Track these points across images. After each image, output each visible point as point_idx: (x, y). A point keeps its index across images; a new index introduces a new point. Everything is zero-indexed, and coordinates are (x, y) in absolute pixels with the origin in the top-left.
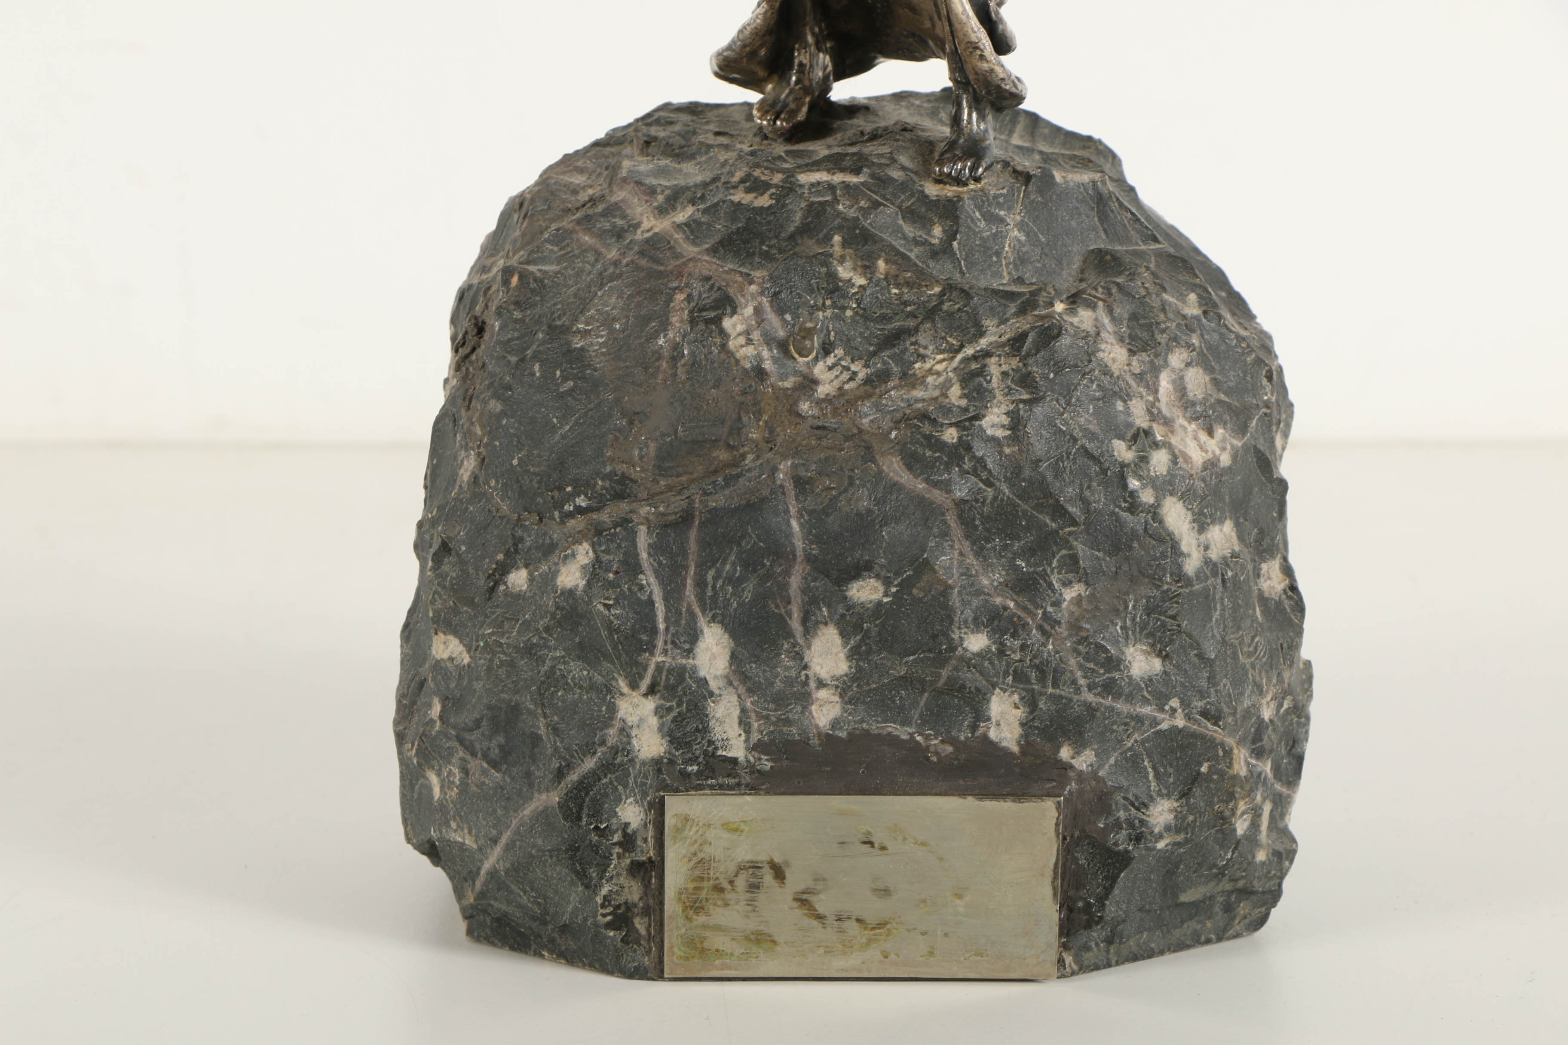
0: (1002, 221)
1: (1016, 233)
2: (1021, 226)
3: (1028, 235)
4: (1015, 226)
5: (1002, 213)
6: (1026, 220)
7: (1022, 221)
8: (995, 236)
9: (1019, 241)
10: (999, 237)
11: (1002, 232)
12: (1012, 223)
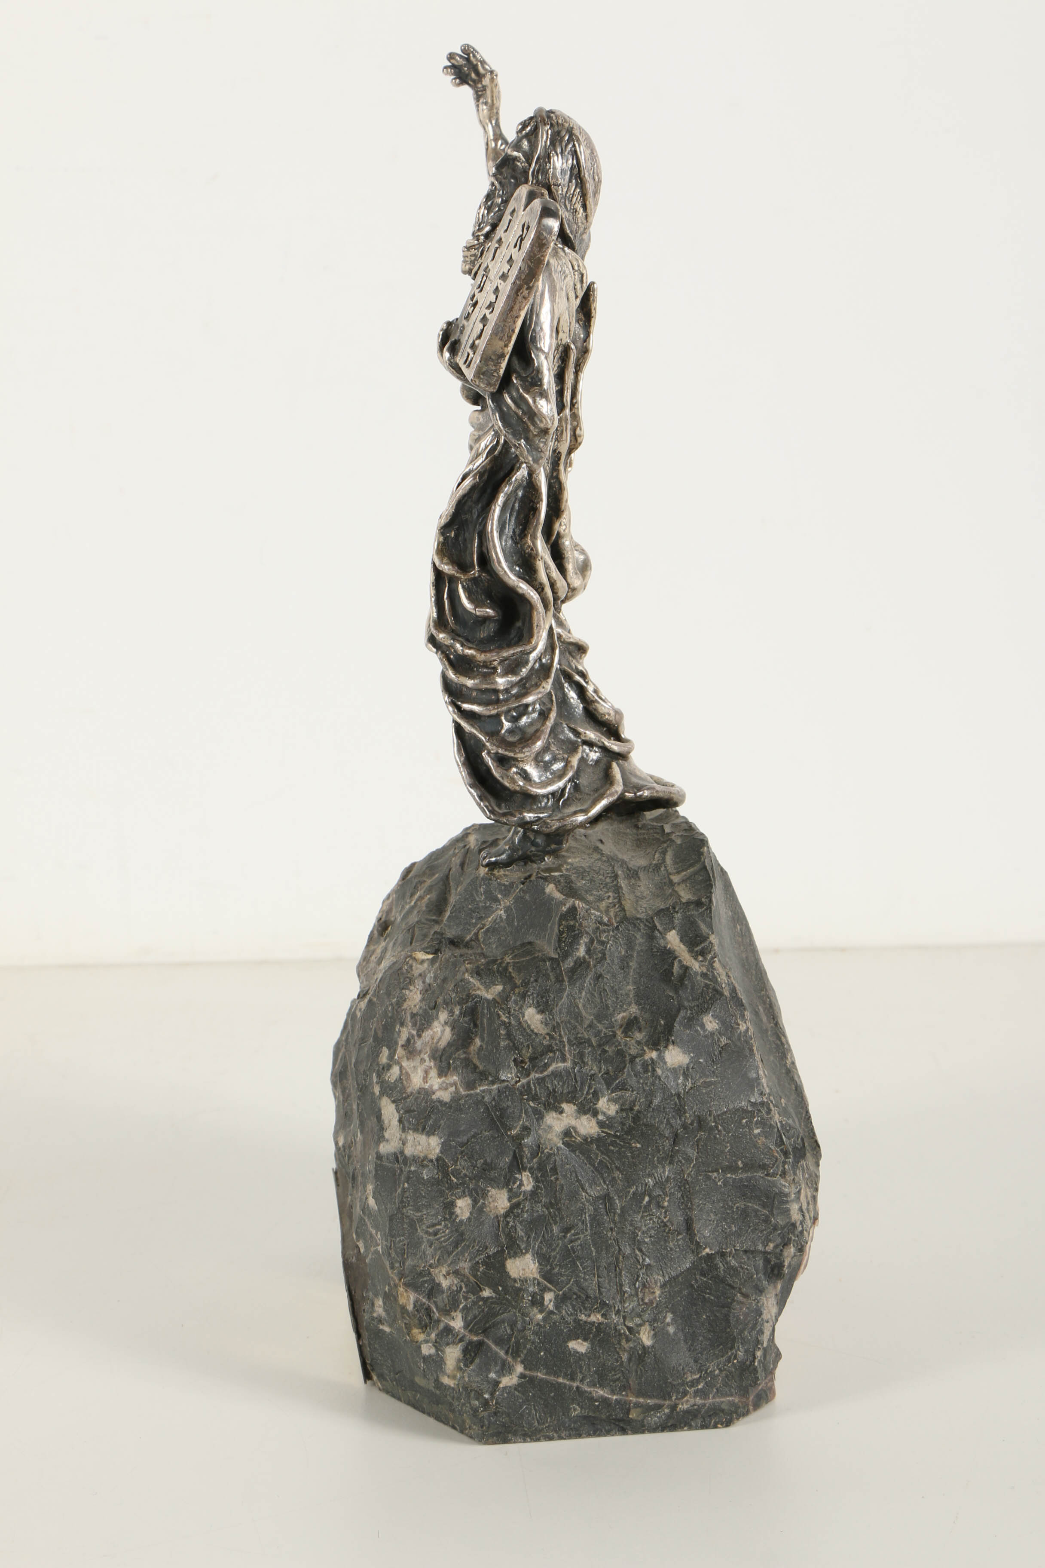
0: (497, 900)
1: (502, 912)
2: (507, 910)
3: (508, 916)
4: (504, 907)
5: (500, 896)
6: (512, 907)
7: (509, 906)
8: (486, 908)
9: (501, 917)
10: (488, 910)
11: (492, 907)
12: (503, 905)
